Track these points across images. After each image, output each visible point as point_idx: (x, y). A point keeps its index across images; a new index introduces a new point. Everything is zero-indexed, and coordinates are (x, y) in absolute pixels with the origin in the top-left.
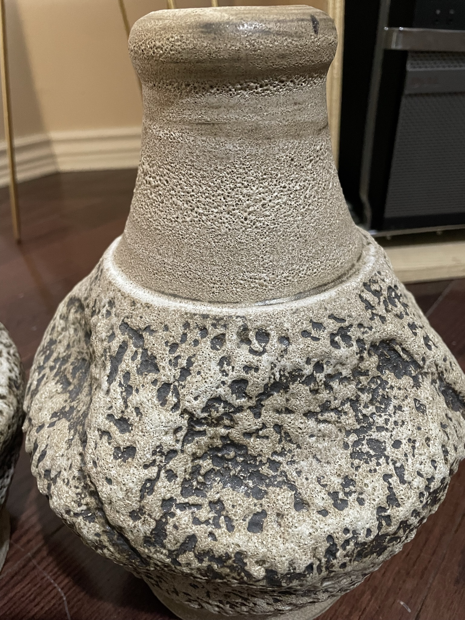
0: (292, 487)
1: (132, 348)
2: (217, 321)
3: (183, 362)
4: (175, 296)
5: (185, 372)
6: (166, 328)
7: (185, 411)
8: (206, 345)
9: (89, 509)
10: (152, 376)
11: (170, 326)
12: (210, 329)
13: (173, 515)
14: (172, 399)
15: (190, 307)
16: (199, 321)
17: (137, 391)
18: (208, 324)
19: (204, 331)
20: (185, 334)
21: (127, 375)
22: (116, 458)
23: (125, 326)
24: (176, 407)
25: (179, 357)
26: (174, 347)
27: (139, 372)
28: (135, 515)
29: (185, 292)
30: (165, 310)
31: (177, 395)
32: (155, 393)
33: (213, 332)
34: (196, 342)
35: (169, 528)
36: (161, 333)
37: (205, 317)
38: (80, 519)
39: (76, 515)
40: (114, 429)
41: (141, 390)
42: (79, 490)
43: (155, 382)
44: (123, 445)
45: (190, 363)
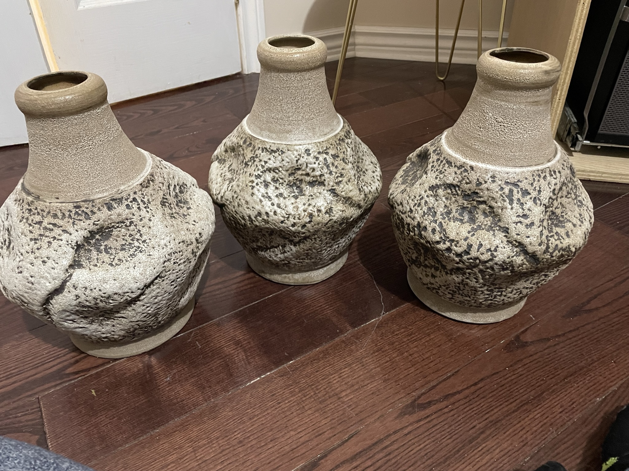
0: (570, 221)
1: (515, 190)
2: (543, 171)
3: (538, 188)
4: (522, 166)
5: (540, 191)
6: (526, 179)
7: (544, 205)
8: (542, 180)
9: (517, 253)
10: (529, 197)
11: (528, 177)
12: (541, 175)
13: (550, 240)
14: (538, 202)
15: (530, 169)
16: (536, 172)
17: (526, 203)
18: (540, 172)
19: (539, 176)
20: (534, 179)
21: (519, 200)
22: (527, 228)
23: (507, 183)
24: (541, 204)
25: (535, 187)
26: (532, 184)
27: (523, 197)
28: (540, 245)
29: (525, 164)
30: (523, 172)
31: (539, 200)
32: (532, 202)
33: (543, 175)
34: (539, 181)
35: (550, 245)
36: (525, 181)
37: (538, 170)
38: (515, 257)
39: (513, 257)
40: (522, 219)
41: (527, 203)
42: (511, 248)
43: (531, 198)
44: (529, 223)
45: (540, 188)
